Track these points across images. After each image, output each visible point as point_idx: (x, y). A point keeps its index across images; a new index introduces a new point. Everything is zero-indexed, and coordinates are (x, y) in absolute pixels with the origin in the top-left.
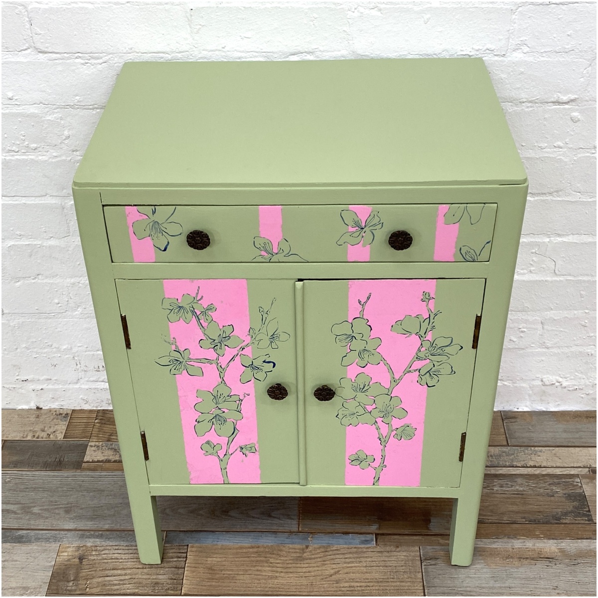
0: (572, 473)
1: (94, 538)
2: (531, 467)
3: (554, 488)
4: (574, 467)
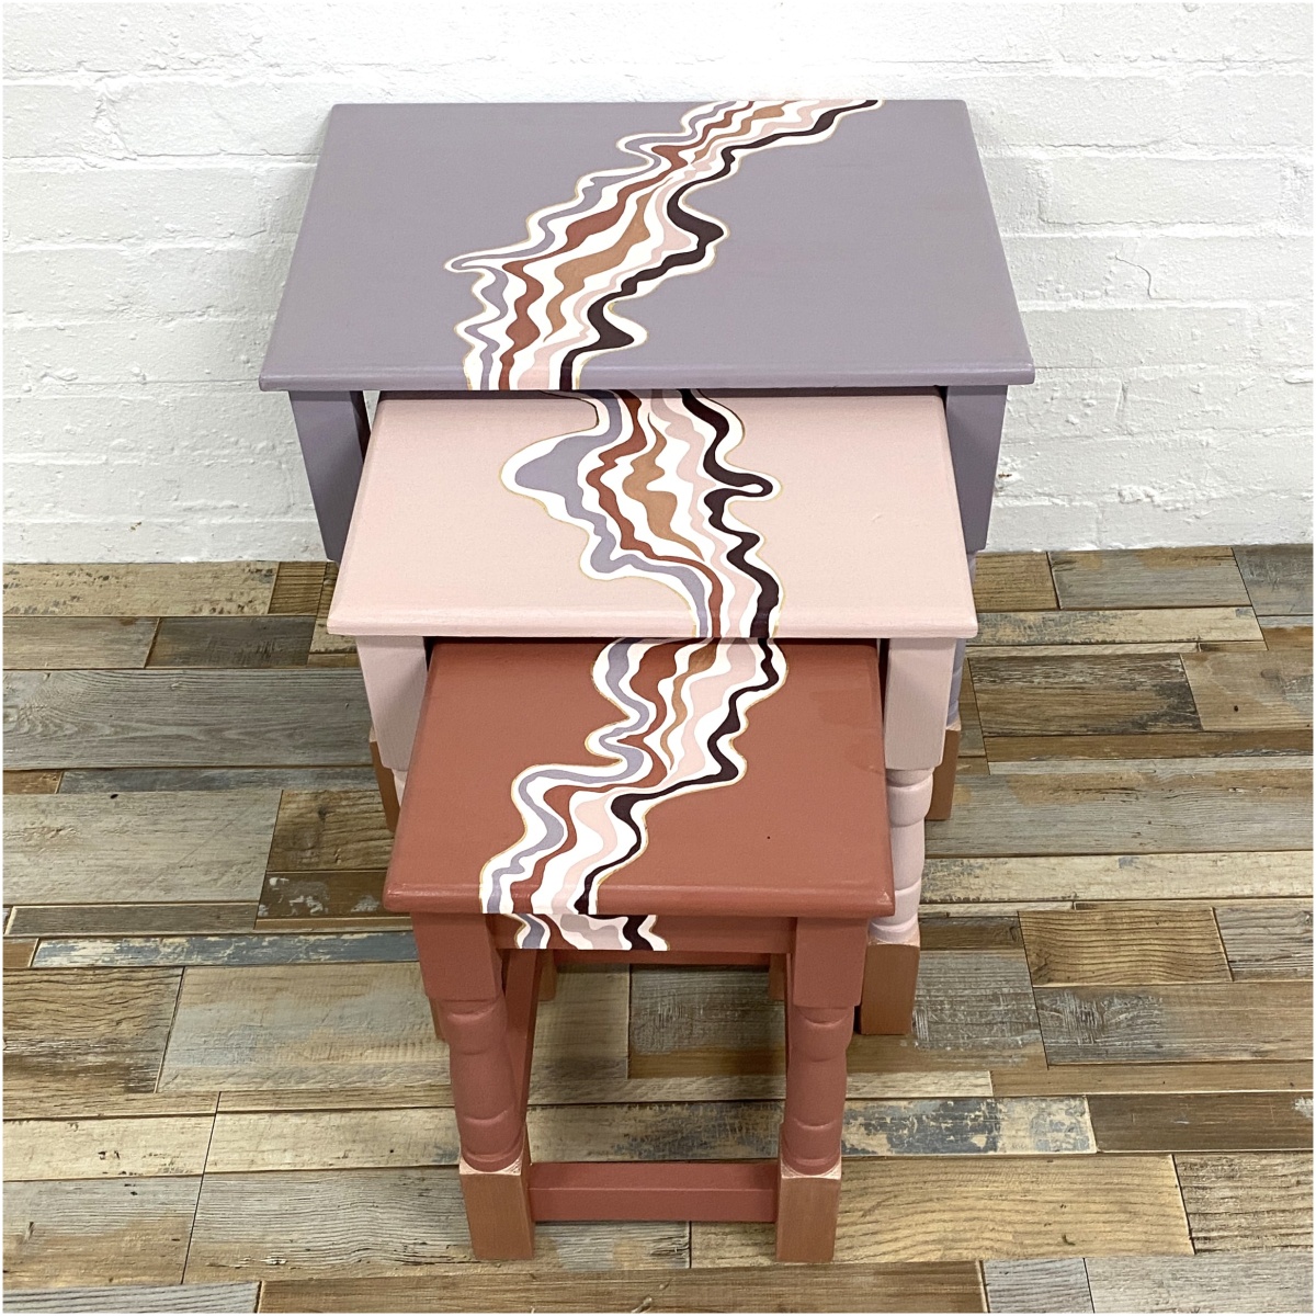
0: (1168, 651)
1: (343, 778)
2: (1097, 643)
3: (1137, 677)
4: (1171, 642)
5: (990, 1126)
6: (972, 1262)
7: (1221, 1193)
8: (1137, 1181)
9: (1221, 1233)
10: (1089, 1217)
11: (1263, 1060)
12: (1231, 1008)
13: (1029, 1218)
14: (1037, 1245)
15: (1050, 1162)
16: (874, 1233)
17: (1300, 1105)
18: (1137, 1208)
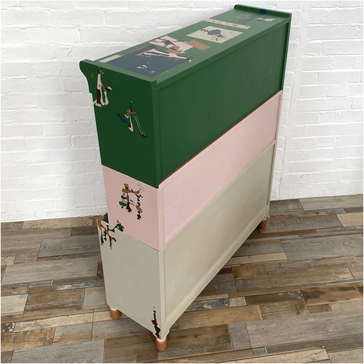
5: (228, 302)
6: (227, 324)
7: (267, 310)
8: (253, 309)
9: (267, 316)
10: (245, 315)
11: (273, 288)
13: (236, 316)
14: (237, 321)
15: (239, 307)
16: (210, 321)
17: (279, 294)
18: (254, 313)
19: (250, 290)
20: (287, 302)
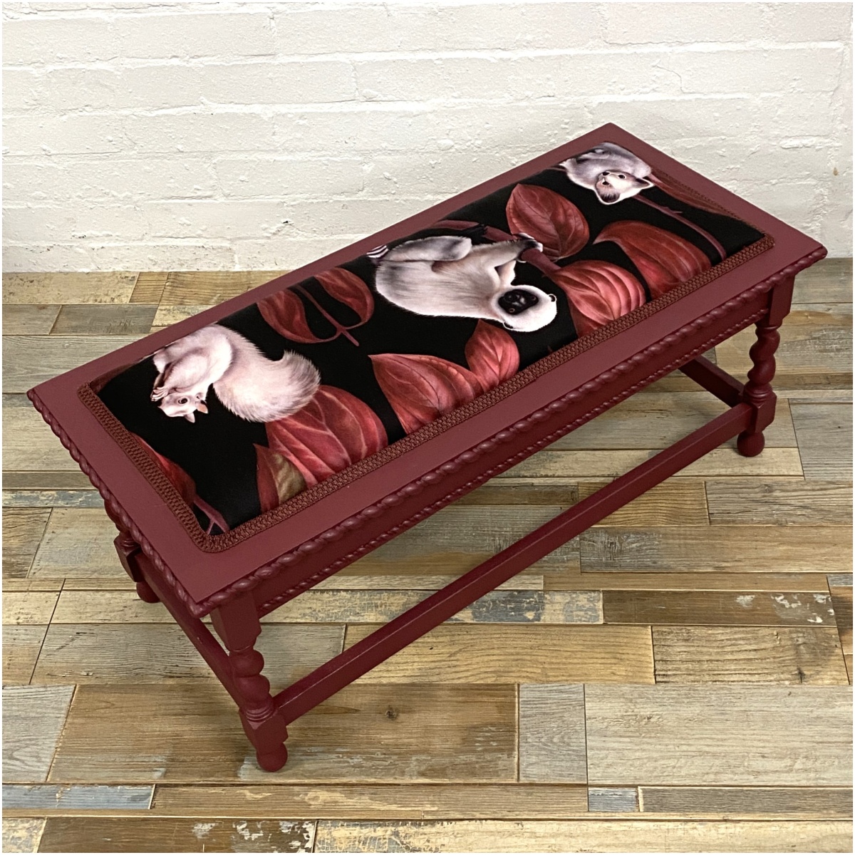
5: (538, 607)
6: (514, 685)
7: (678, 649)
8: (625, 640)
9: (674, 672)
10: (591, 661)
11: (720, 571)
12: (706, 541)
13: (554, 660)
14: (557, 676)
15: (574, 629)
16: (455, 666)
17: (740, 599)
18: (623, 657)
19: (631, 570)
20: (764, 631)
